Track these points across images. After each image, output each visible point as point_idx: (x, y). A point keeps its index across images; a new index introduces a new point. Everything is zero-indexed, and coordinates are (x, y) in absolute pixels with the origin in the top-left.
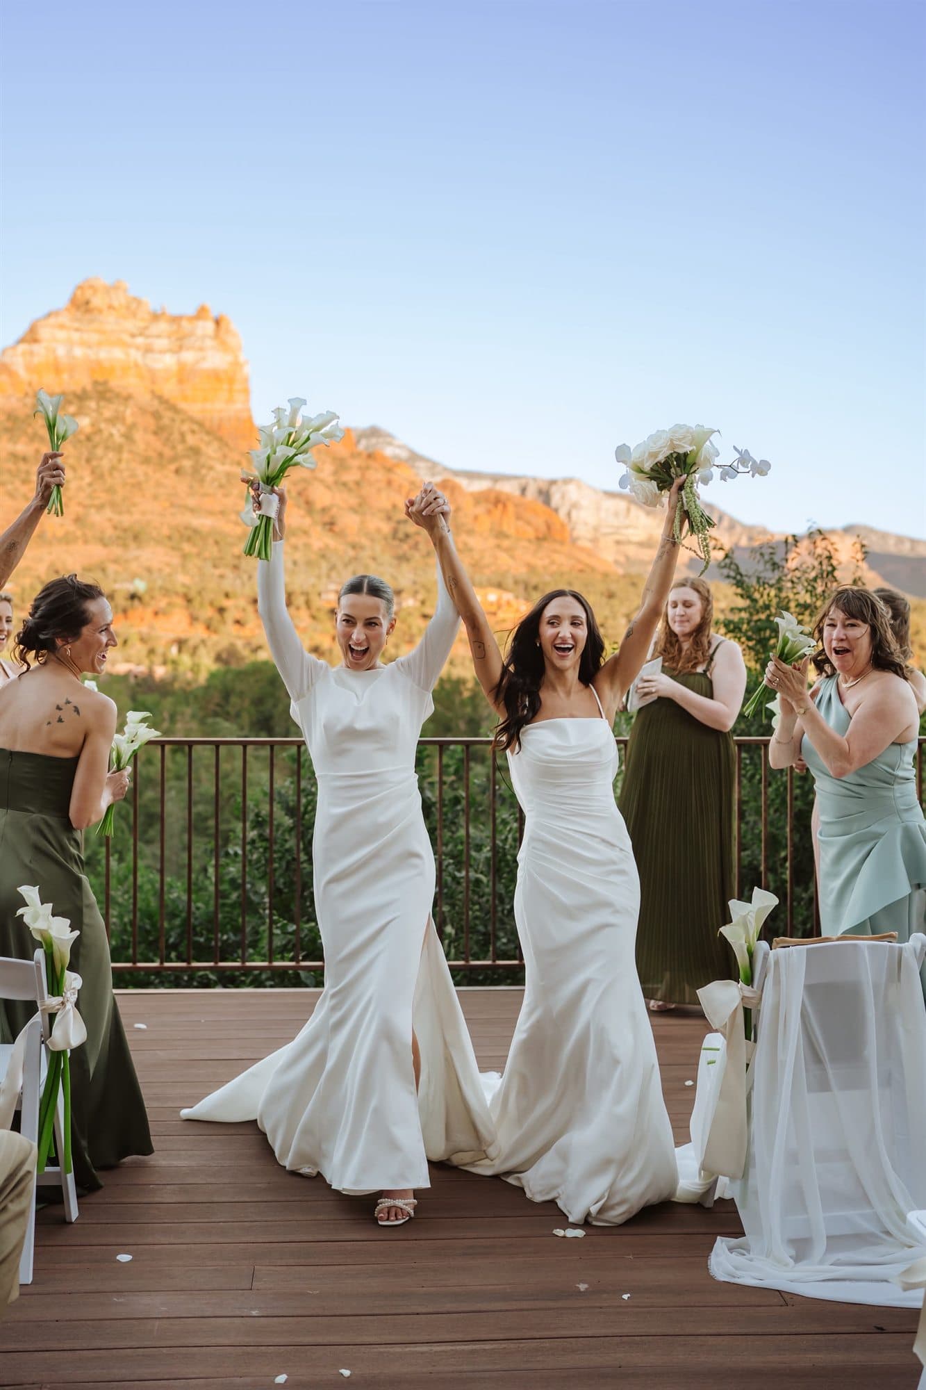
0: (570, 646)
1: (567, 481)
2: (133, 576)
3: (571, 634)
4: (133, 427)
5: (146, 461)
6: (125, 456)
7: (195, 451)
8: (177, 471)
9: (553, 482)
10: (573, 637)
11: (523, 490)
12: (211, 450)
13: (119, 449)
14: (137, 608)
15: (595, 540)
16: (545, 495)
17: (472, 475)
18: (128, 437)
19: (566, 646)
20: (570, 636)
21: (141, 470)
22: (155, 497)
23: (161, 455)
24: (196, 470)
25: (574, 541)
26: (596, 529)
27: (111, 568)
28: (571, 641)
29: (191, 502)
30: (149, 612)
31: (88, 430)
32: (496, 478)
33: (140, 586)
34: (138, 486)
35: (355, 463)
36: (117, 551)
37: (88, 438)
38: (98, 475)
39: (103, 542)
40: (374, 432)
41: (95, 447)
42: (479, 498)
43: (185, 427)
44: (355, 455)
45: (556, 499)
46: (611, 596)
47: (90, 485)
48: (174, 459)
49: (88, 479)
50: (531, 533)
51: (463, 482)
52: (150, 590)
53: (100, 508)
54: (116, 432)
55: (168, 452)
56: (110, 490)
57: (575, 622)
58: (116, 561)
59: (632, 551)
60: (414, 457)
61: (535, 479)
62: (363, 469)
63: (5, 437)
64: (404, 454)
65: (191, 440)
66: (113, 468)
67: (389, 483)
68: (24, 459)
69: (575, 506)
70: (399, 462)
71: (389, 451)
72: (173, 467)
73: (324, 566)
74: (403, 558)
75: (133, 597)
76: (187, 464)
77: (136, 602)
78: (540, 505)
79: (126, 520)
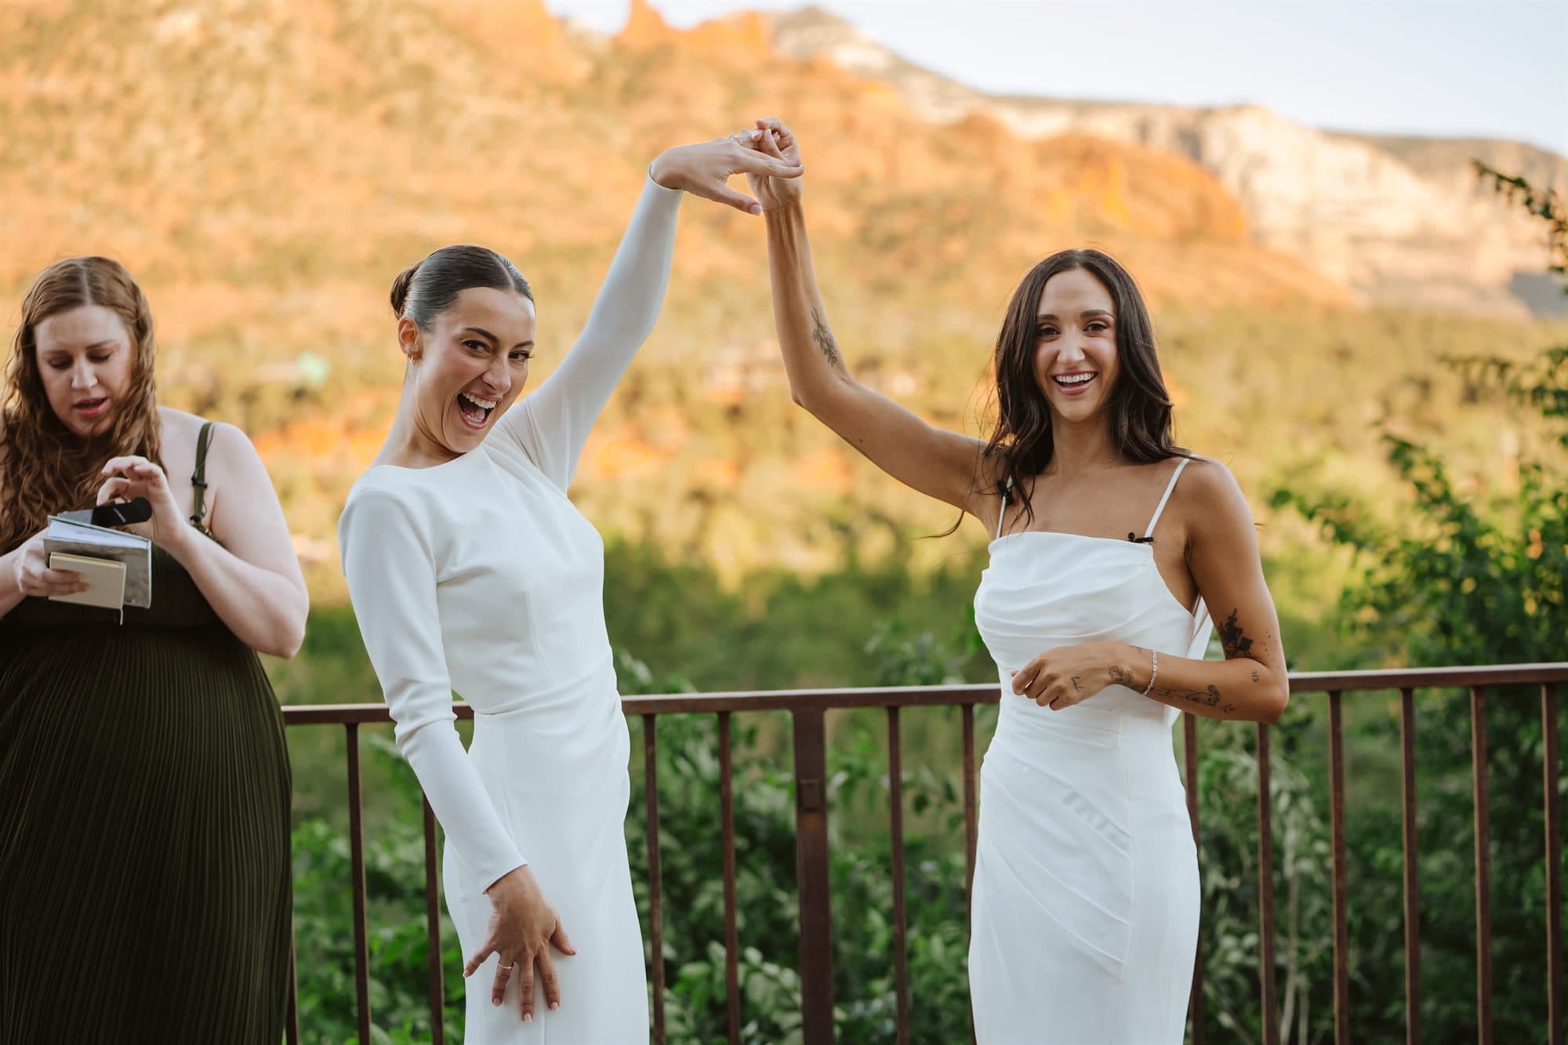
0: (1086, 377)
1: (1238, 109)
2: (297, 350)
3: (1084, 351)
4: (287, 28)
5: (318, 99)
6: (274, 91)
7: (422, 75)
8: (388, 119)
9: (1206, 113)
10: (1090, 356)
11: (1144, 131)
12: (457, 70)
13: (259, 77)
14: (310, 421)
15: (1304, 236)
16: (1191, 141)
17: (1030, 103)
18: (278, 49)
19: (1077, 379)
20: (1082, 357)
21: (308, 121)
22: (341, 177)
23: (348, 86)
24: (426, 114)
25: (1258, 238)
26: (1306, 211)
27: (252, 335)
28: (1086, 367)
29: (419, 184)
30: (334, 425)
31: (193, 39)
32: (1083, 107)
33: (313, 370)
34: (302, 154)
35: (772, 84)
36: (261, 296)
37: (195, 56)
38: (216, 135)
39: (232, 278)
40: (811, 17)
41: (210, 73)
42: (1049, 152)
43: (402, 22)
44: (772, 67)
45: (1215, 147)
46: (1343, 355)
47: (201, 156)
48: (378, 91)
49: (195, 144)
50: (1162, 223)
51: (1012, 120)
52: (335, 379)
53: (224, 205)
54: (253, 41)
55: (364, 78)
56: (244, 167)
57: (1091, 324)
58: (262, 318)
59: (1386, 258)
60: (901, 69)
61: (1168, 108)
62: (792, 97)
63: (21, 65)
64: (876, 61)
65: (415, 50)
66: (248, 121)
67: (848, 126)
68: (62, 109)
69: (1258, 162)
70: (866, 78)
71: (846, 57)
72: (376, 108)
73: (711, 312)
74: (884, 289)
75: (299, 395)
76: (407, 101)
77: (307, 408)
78: (1181, 164)
79: (280, 229)
